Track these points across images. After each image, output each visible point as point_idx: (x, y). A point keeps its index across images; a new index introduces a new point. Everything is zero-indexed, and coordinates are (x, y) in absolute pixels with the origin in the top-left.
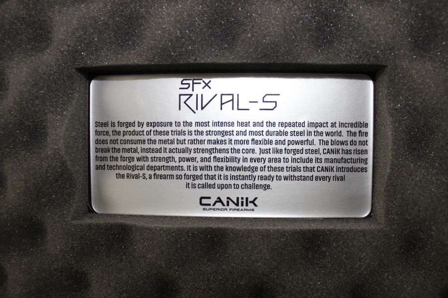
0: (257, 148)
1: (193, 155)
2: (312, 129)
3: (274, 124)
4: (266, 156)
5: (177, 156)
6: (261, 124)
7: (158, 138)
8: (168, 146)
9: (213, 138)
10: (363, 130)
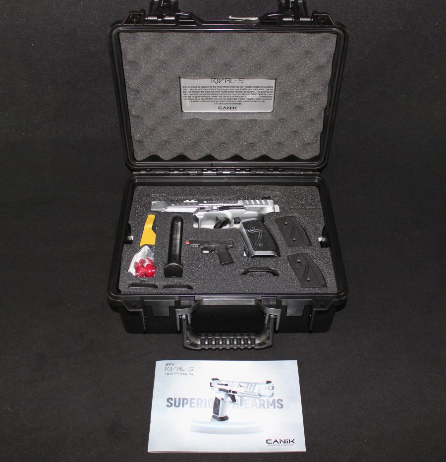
0: (237, 93)
1: (216, 95)
2: (255, 88)
3: (242, 87)
4: (240, 96)
5: (211, 96)
6: (238, 87)
7: (205, 91)
8: (208, 93)
9: (223, 91)
10: (272, 88)
